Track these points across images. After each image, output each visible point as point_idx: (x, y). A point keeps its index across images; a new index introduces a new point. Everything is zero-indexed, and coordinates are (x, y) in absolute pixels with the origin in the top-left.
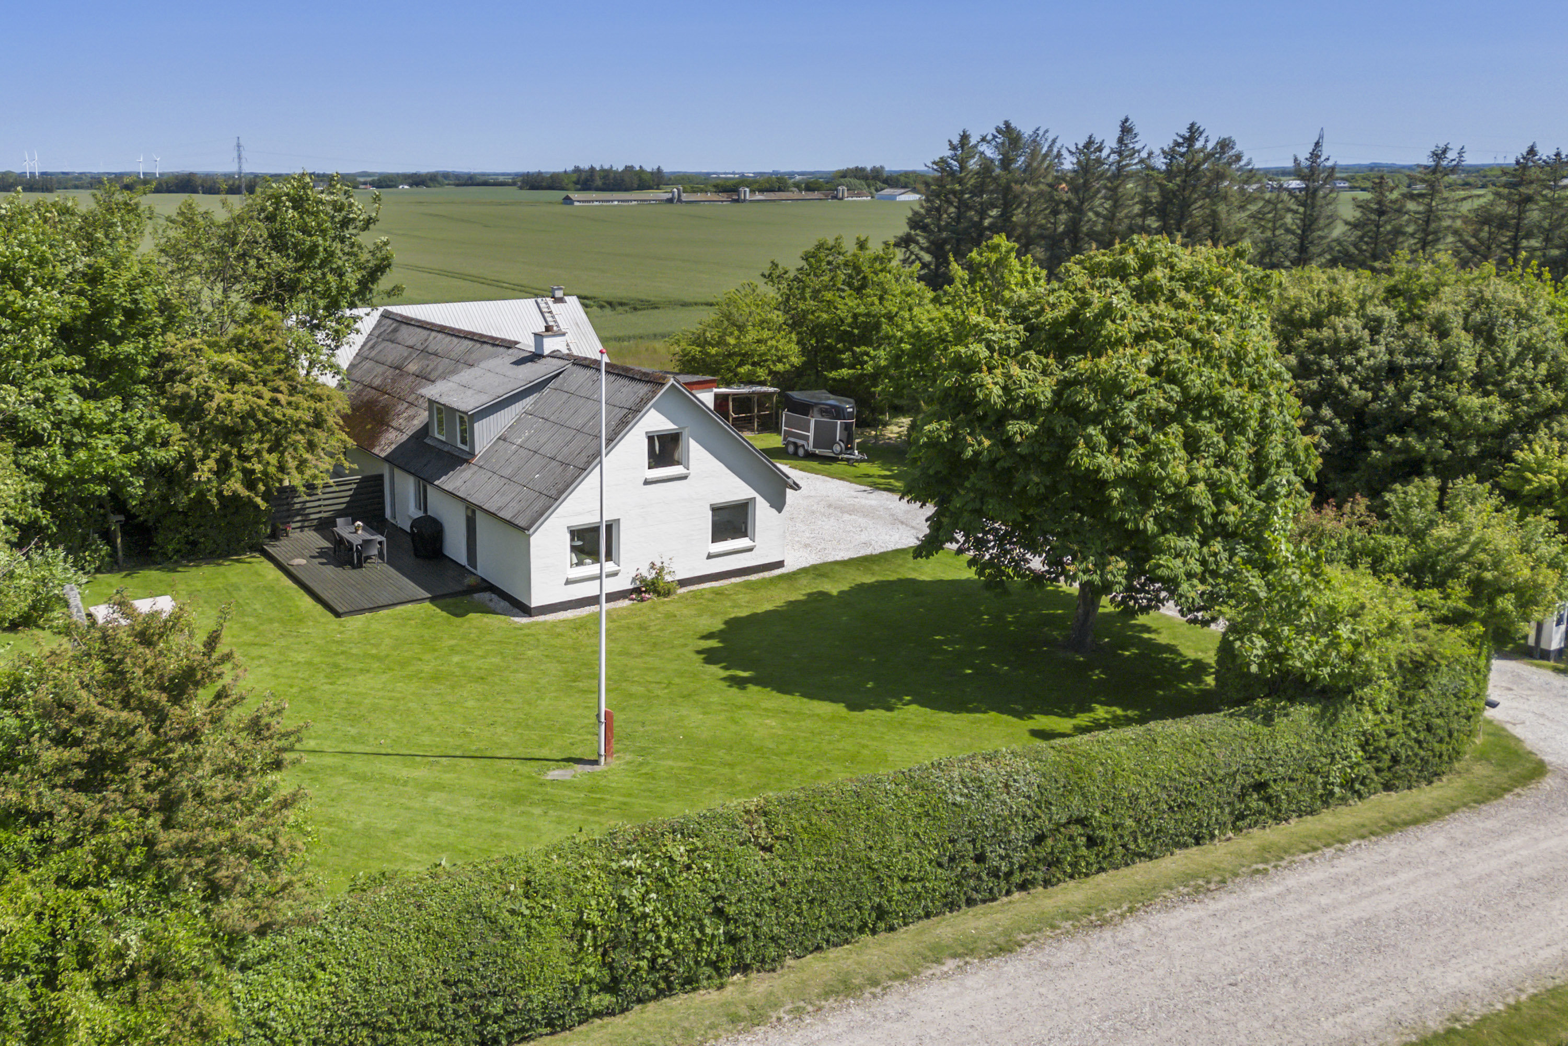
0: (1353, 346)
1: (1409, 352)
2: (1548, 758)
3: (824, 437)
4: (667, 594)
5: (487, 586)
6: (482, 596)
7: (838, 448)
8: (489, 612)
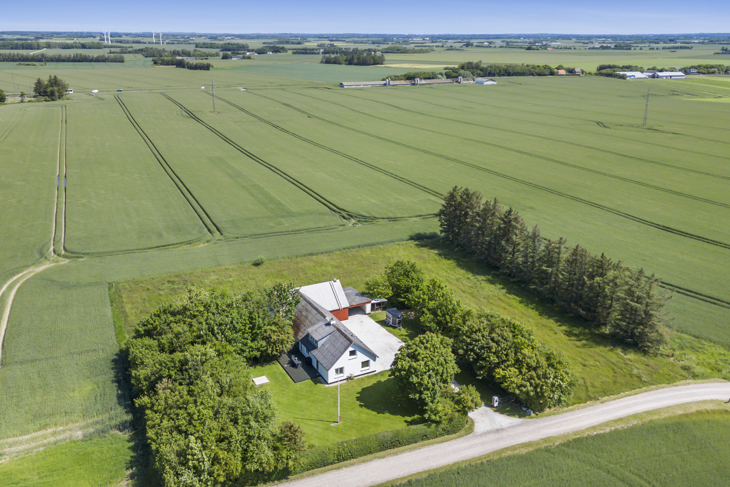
0: (479, 340)
1: (487, 344)
2: (475, 430)
3: (394, 322)
4: (353, 379)
5: (320, 376)
6: (320, 378)
7: (397, 325)
8: (321, 383)
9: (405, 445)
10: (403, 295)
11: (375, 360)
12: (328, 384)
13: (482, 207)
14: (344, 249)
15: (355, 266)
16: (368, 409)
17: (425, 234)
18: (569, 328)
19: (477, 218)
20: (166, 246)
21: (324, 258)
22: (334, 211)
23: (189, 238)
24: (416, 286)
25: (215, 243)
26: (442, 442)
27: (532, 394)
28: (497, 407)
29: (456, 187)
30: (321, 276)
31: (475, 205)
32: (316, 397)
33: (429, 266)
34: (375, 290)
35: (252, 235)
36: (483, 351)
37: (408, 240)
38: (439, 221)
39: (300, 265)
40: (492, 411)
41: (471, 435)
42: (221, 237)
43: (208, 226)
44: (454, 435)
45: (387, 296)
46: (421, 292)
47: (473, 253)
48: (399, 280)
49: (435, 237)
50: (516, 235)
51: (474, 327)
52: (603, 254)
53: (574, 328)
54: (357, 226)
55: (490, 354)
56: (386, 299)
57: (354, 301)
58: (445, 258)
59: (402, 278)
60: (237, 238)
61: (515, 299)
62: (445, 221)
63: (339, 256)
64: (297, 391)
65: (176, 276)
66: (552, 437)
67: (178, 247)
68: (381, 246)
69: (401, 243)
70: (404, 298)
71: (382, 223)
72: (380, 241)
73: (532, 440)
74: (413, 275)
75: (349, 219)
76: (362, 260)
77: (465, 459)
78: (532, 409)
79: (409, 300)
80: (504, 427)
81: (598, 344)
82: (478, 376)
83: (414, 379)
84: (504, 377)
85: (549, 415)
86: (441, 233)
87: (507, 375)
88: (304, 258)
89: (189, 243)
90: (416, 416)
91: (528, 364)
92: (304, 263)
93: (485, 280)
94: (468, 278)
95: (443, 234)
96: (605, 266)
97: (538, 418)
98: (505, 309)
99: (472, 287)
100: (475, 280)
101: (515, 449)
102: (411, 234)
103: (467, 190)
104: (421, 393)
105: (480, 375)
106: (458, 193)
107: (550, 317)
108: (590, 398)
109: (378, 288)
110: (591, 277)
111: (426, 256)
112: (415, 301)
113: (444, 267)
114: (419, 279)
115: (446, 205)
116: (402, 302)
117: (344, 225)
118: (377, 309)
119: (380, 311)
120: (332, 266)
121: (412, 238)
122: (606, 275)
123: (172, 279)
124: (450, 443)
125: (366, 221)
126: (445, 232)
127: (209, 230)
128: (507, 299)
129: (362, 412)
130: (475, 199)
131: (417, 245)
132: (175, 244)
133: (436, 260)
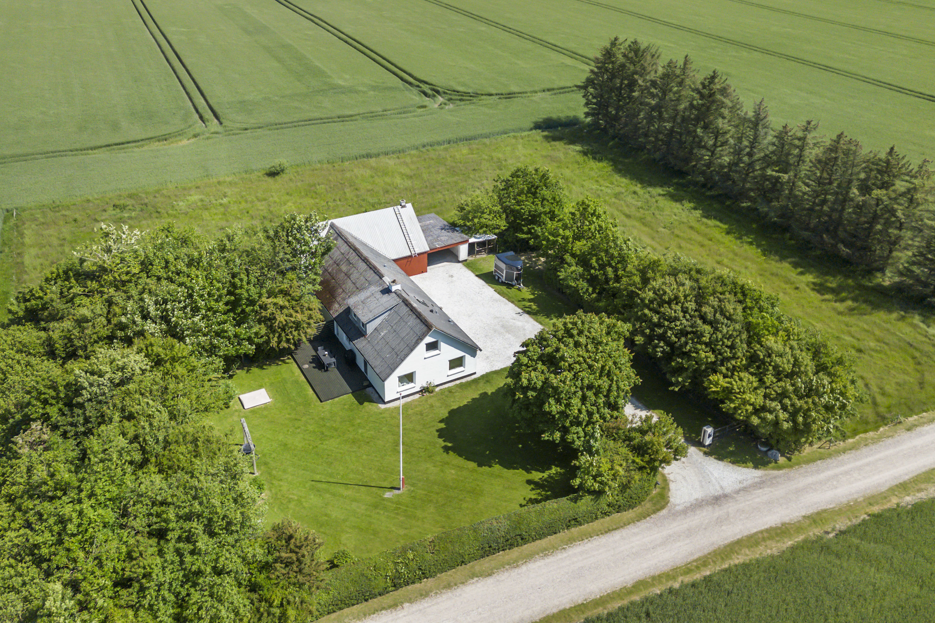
2: (672, 500)
3: (509, 277)
4: (432, 392)
5: (370, 385)
6: (369, 390)
7: (515, 282)
8: (371, 401)
9: (534, 540)
10: (525, 229)
11: (474, 355)
12: (384, 403)
13: (661, 71)
14: (424, 146)
15: (441, 176)
16: (460, 456)
17: (559, 119)
18: (818, 277)
19: (653, 90)
20: (123, 144)
21: (390, 162)
22: (410, 84)
23: (163, 130)
24: (550, 212)
25: (208, 138)
26: (608, 531)
27: (786, 426)
28: (710, 445)
29: (616, 39)
30: (381, 193)
31: (649, 69)
32: (360, 431)
33: (567, 173)
34: (476, 220)
35: (272, 125)
36: (683, 339)
37: (531, 129)
38: (584, 97)
39: (348, 175)
40: (701, 454)
41: (664, 512)
42: (220, 129)
43: (200, 110)
44: (630, 514)
45: (497, 231)
46: (560, 224)
47: (641, 148)
48: (518, 203)
49: (575, 124)
50: (724, 118)
51: (665, 293)
52: (892, 149)
53: (827, 278)
54: (447, 107)
55: (699, 346)
56: (495, 234)
57: (437, 240)
58: (594, 158)
59: (524, 199)
60: (246, 129)
61: (718, 226)
62: (594, 97)
63: (415, 159)
64: (323, 419)
65: (130, 196)
66: (825, 511)
67: (142, 146)
68: (485, 140)
69: (519, 134)
70: (527, 233)
71: (488, 102)
72: (484, 132)
73: (787, 520)
74: (545, 192)
75: (434, 96)
76: (454, 165)
77: (657, 573)
78: (779, 450)
79: (536, 237)
80: (728, 490)
81: (876, 306)
82: (672, 384)
83: (553, 407)
84: (728, 392)
85: (811, 460)
86: (586, 117)
87: (735, 387)
88: (356, 162)
89: (164, 138)
90: (554, 470)
91: (776, 367)
92: (356, 170)
93: (663, 195)
94: (635, 193)
95: (589, 119)
96: (894, 170)
97: (791, 467)
98: (702, 246)
99: (642, 208)
100: (647, 196)
101: (757, 544)
102: (534, 120)
103: (635, 43)
104: (565, 431)
105: (678, 383)
106: (619, 49)
107: (783, 258)
108: (882, 420)
109: (481, 217)
110: (865, 189)
111: (561, 155)
112: (548, 240)
113: (592, 173)
114: (554, 199)
115: (596, 70)
116: (523, 239)
117: (424, 107)
118: (479, 252)
119: (484, 256)
120: (402, 175)
121: (538, 126)
122: (894, 185)
123: (122, 202)
124: (624, 532)
125: (461, 100)
126: (593, 115)
127: (201, 117)
128: (703, 228)
129: (447, 463)
130: (649, 58)
131: (546, 137)
132: (138, 141)
133: (578, 163)
